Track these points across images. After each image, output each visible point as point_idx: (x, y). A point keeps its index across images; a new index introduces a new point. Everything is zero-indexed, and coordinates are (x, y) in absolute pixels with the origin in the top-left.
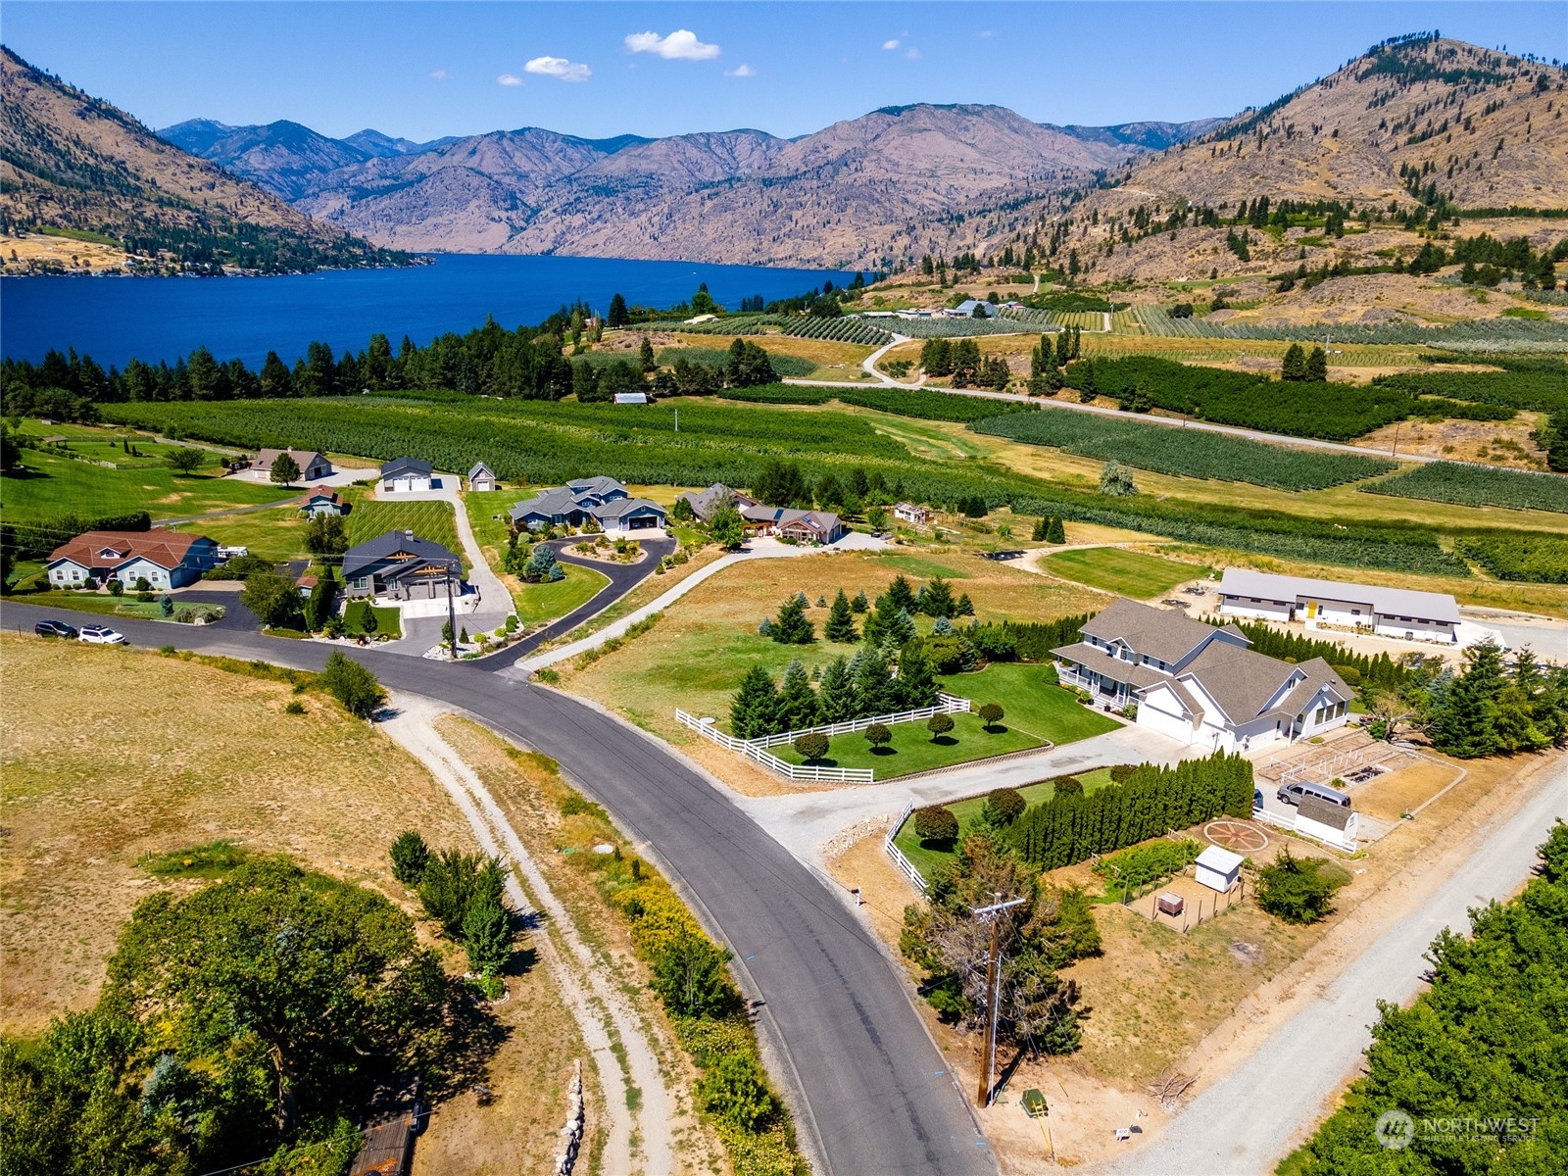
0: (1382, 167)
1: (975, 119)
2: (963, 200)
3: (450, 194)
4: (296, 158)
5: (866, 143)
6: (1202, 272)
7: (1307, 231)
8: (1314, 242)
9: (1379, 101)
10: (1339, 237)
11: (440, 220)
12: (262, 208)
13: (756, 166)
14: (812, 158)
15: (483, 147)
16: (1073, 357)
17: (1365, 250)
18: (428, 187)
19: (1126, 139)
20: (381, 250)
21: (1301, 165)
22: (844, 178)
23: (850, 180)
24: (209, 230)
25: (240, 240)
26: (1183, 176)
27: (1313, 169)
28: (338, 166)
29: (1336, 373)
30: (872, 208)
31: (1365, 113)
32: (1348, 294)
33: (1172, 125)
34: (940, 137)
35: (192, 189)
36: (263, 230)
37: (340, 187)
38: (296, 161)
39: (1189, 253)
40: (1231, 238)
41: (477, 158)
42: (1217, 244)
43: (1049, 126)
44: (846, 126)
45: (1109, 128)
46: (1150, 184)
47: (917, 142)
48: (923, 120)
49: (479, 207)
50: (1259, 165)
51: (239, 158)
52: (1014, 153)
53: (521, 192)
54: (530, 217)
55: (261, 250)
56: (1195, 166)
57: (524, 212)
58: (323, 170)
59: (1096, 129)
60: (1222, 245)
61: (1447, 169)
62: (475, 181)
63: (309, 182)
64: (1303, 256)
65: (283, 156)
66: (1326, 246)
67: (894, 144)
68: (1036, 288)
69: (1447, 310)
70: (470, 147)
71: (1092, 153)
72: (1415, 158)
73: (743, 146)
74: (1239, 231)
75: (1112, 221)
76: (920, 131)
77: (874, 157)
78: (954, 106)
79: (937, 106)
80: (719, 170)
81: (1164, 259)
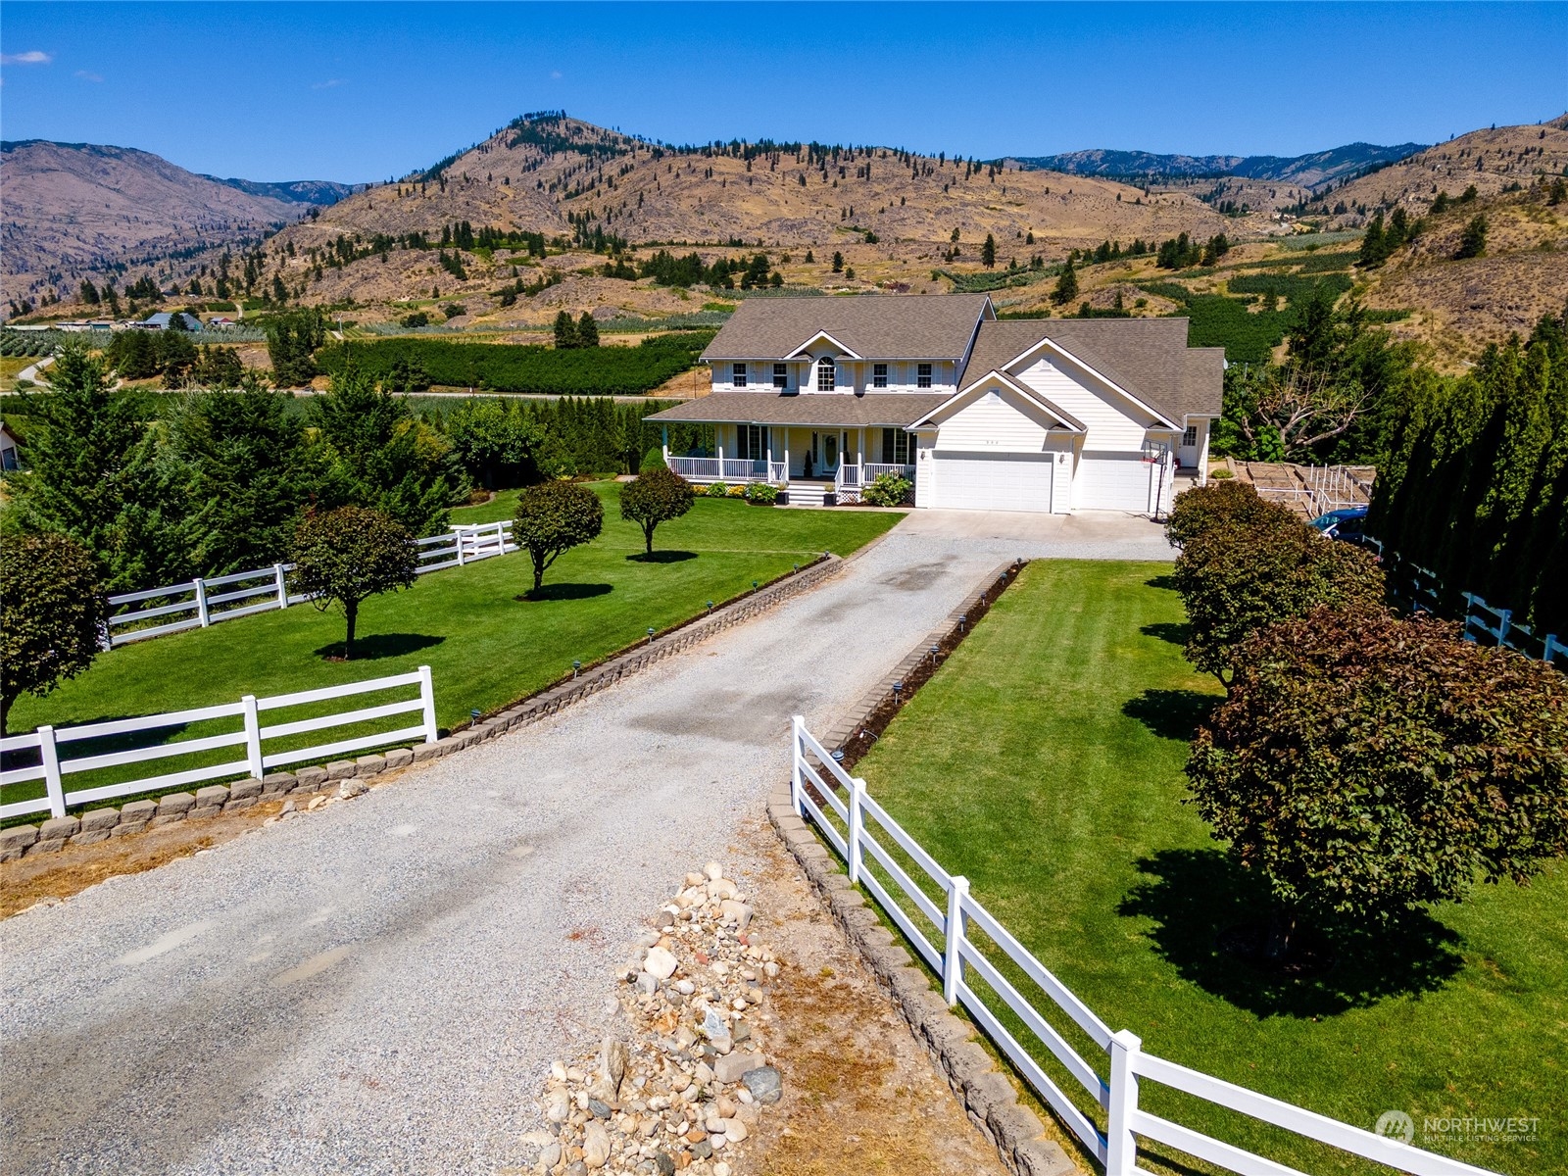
0: (554, 212)
1: (114, 162)
2: (121, 250)
6: (424, 292)
7: (513, 252)
8: (523, 262)
9: (531, 166)
10: (543, 258)
16: (319, 344)
17: (569, 269)
19: (300, 197)
21: (485, 207)
26: (373, 214)
27: (496, 211)
29: (607, 339)
31: (521, 176)
32: (573, 296)
33: (343, 186)
34: (71, 179)
39: (405, 274)
40: (444, 259)
42: (431, 265)
43: (208, 177)
45: (277, 185)
46: (340, 221)
47: (42, 183)
48: (45, 159)
50: (446, 205)
52: (174, 201)
56: (385, 205)
59: (264, 185)
60: (437, 266)
61: (605, 216)
64: (516, 275)
66: (533, 266)
68: (241, 315)
69: (659, 307)
71: (265, 207)
72: (577, 207)
74: (450, 252)
75: (312, 252)
76: (44, 171)
78: (82, 146)
79: (59, 144)
81: (380, 280)
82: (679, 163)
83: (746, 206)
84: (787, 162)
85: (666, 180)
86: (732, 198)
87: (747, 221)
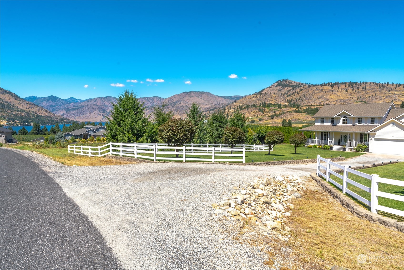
0: (284, 99)
1: (203, 94)
2: (202, 110)
3: (89, 110)
4: (54, 103)
5: (181, 99)
6: (255, 116)
7: (274, 108)
8: (276, 110)
9: (280, 90)
10: (281, 109)
11: (87, 115)
12: (43, 112)
13: (158, 103)
14: (170, 102)
15: (98, 100)
17: (286, 111)
18: (84, 108)
19: (233, 99)
20: (71, 121)
21: (269, 99)
22: (177, 105)
23: (178, 106)
24: (29, 117)
25: (36, 119)
26: (246, 101)
27: (271, 99)
28: (63, 104)
29: (294, 125)
30: (183, 111)
31: (277, 92)
32: (287, 116)
33: (241, 96)
34: (196, 98)
35: (26, 108)
36: (43, 116)
37: (64, 108)
38: (54, 104)
39: (251, 112)
41: (96, 102)
42: (257, 110)
43: (218, 96)
44: (177, 95)
45: (229, 97)
46: (240, 103)
47: (192, 99)
48: (193, 94)
49: (96, 112)
50: (261, 99)
51: (40, 103)
52: (211, 101)
53: (106, 109)
54: (108, 114)
55: (41, 121)
56: (249, 99)
57: (106, 113)
58: (60, 105)
59: (227, 97)
61: (296, 100)
62: (95, 107)
63: (56, 108)
64: (274, 112)
65: (51, 103)
66: (278, 110)
67: (187, 99)
69: (307, 119)
70: (95, 100)
71: (227, 101)
72: (289, 98)
73: (155, 100)
74: (261, 108)
75: (234, 108)
76: (192, 96)
77: (183, 101)
78: (199, 92)
79: (195, 92)
80: (150, 104)
81: (246, 114)
82: (315, 88)
83: (331, 97)
84: (343, 86)
85: (311, 92)
86: (327, 95)
87: (331, 100)
